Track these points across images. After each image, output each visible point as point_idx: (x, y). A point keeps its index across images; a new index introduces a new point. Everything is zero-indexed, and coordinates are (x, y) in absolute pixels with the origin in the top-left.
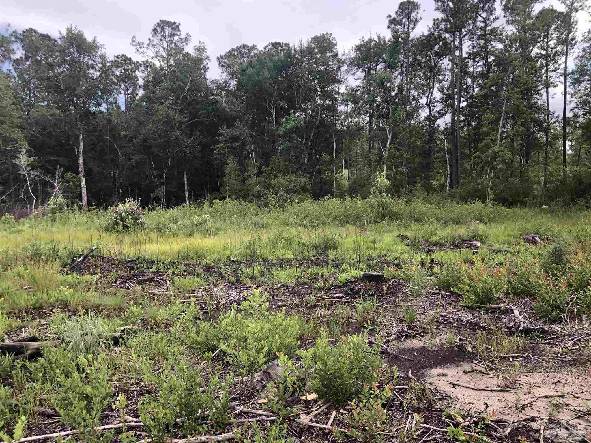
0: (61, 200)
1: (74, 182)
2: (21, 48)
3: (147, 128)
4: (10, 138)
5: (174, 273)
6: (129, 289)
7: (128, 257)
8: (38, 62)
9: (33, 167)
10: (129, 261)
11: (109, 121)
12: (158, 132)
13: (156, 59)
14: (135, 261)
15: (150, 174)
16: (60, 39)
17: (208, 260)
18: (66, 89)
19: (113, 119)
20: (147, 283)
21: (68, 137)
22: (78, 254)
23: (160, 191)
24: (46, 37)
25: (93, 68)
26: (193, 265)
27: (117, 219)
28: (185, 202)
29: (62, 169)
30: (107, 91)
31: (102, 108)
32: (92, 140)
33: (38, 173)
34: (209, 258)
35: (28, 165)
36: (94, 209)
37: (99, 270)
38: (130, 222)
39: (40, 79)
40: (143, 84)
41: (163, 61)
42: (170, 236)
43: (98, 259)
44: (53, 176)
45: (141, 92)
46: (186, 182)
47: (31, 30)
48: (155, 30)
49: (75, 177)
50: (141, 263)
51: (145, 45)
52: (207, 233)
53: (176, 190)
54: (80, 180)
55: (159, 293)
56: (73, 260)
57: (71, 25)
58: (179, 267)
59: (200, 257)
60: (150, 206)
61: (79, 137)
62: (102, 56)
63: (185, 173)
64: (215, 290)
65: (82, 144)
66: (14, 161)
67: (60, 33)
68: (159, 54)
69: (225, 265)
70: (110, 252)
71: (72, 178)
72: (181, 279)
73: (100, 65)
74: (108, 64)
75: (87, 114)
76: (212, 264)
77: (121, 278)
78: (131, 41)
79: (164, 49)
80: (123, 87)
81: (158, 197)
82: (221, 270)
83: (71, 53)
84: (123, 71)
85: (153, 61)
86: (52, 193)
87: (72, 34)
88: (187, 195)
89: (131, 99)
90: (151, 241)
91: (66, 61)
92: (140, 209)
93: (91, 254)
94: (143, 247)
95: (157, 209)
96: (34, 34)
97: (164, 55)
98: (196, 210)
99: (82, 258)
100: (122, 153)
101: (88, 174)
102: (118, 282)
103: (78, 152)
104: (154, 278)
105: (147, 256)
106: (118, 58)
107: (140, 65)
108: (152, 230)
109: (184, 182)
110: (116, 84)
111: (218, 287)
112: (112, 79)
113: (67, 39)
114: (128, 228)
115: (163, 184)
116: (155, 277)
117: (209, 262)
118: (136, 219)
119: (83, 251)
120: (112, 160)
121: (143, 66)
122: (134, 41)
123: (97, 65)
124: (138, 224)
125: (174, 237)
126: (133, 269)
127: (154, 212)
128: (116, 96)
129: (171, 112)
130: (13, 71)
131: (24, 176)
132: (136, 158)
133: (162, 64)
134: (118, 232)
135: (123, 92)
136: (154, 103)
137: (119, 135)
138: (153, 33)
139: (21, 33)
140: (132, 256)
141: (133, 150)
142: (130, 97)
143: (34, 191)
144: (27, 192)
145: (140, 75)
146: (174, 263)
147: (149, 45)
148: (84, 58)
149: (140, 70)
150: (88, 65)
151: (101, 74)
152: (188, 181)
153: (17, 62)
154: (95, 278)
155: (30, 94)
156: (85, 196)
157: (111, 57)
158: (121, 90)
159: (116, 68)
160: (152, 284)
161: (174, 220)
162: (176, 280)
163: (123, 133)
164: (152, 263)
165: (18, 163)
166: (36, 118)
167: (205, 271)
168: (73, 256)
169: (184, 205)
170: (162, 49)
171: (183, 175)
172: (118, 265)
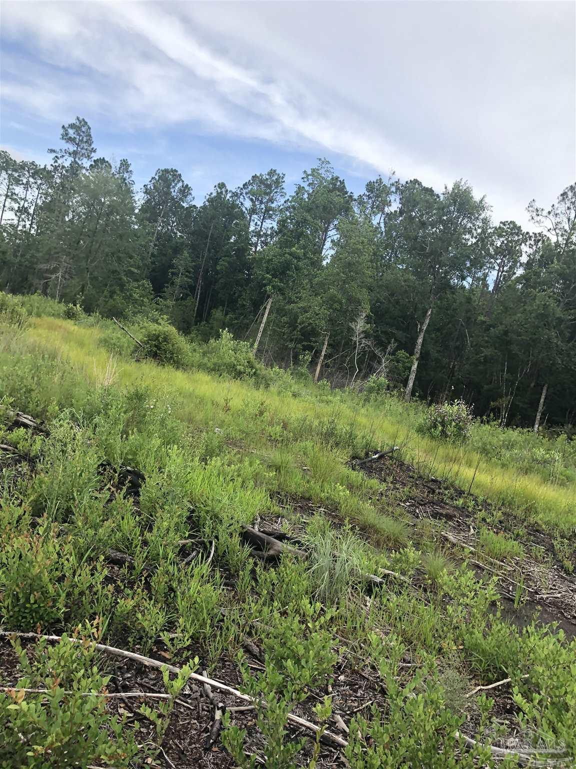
0: (383, 379)
1: (404, 362)
2: (398, 200)
3: (514, 317)
4: (355, 298)
5: (484, 520)
6: (418, 517)
7: (432, 475)
8: (411, 219)
9: (367, 335)
10: (432, 480)
11: (469, 300)
12: (526, 326)
13: (554, 232)
14: (440, 482)
15: (498, 377)
16: (443, 194)
17: (539, 518)
18: (431, 253)
19: (474, 298)
20: (444, 520)
21: (416, 309)
22: (375, 449)
23: (504, 402)
24: (430, 191)
25: (470, 232)
26: (515, 517)
27: (436, 420)
28: (533, 426)
29: (396, 344)
30: (478, 264)
31: (465, 283)
32: (442, 319)
33: (369, 344)
34: (541, 516)
35: (363, 332)
36: (416, 401)
37: (392, 477)
38: (451, 430)
39: (407, 238)
40: (526, 262)
41: (562, 235)
42: (497, 464)
43: (395, 463)
44: (384, 350)
45: (520, 272)
46: (542, 400)
47: (416, 181)
48: (564, 195)
49: (408, 358)
50: (446, 489)
51: (545, 213)
52: (549, 478)
53: (525, 406)
54: (412, 363)
55: (454, 541)
56: (367, 454)
57: (461, 180)
58: (495, 513)
59: (528, 510)
60: (484, 417)
61: (427, 312)
62: (486, 219)
63: (545, 388)
64: (536, 570)
65: (427, 321)
66: (350, 324)
67: (446, 188)
68: (560, 226)
69: (562, 537)
70: (413, 459)
71: (403, 357)
72: (491, 533)
73: (479, 231)
74: (489, 231)
75: (445, 286)
76: (544, 526)
77: (413, 499)
78: (528, 205)
79: (569, 220)
80: (499, 261)
81: (499, 409)
82: (555, 543)
83: (450, 211)
84: (505, 242)
85: (548, 234)
86: (377, 369)
87: (459, 190)
88: (538, 417)
89: (504, 278)
90: (469, 464)
91: (441, 221)
92: (470, 417)
93: (390, 454)
94: (455, 468)
95: (492, 423)
96: (417, 186)
97: (567, 228)
98: (544, 441)
99: (377, 456)
100: (472, 342)
101: (424, 357)
102: (408, 504)
103: (420, 329)
104: (455, 516)
105: (457, 482)
106: (505, 225)
107: (530, 237)
108: (475, 449)
109: (540, 398)
110: (492, 257)
111: (542, 568)
112: (489, 249)
113: (451, 195)
114: (446, 436)
115: (512, 393)
116: (458, 515)
117: (540, 522)
118: (460, 429)
119: (382, 447)
120: (457, 348)
121: (533, 239)
122: (532, 206)
123: (475, 230)
124: (460, 434)
125: (502, 468)
126: (434, 492)
127: (487, 427)
128: (487, 271)
129: (552, 304)
130: (382, 225)
131: (355, 343)
132: (487, 352)
133: (560, 239)
134: (433, 437)
135: (497, 268)
136: (532, 287)
137: (475, 320)
138: (561, 198)
139: (404, 183)
140: (438, 476)
141: (487, 342)
142: (505, 275)
143: (360, 362)
144: (352, 360)
145: (526, 251)
146: (489, 505)
147: (549, 213)
148: (463, 220)
149: (528, 243)
150: (465, 228)
151: (477, 241)
152: (545, 399)
153: (390, 217)
154: (383, 487)
155: (392, 253)
156: (411, 384)
157: (495, 222)
158: (495, 265)
159: (498, 236)
160: (450, 523)
161: (510, 446)
162: (484, 530)
163: (482, 318)
164: (460, 493)
165: (353, 327)
166: (389, 281)
167: (530, 534)
168: (369, 450)
169: (530, 429)
170: (567, 220)
171: (542, 389)
172: (416, 480)
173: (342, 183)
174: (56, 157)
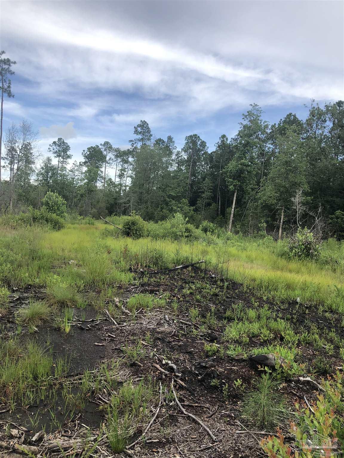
1: (342, 218)
33: (305, 209)
35: (301, 202)
44: (316, 212)
49: (343, 215)
66: (291, 198)
131: (296, 211)
144: (295, 222)
173: (295, 116)
174: (133, 143)
